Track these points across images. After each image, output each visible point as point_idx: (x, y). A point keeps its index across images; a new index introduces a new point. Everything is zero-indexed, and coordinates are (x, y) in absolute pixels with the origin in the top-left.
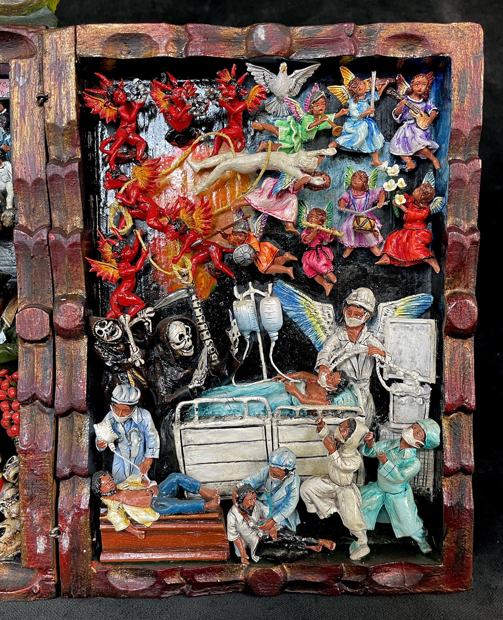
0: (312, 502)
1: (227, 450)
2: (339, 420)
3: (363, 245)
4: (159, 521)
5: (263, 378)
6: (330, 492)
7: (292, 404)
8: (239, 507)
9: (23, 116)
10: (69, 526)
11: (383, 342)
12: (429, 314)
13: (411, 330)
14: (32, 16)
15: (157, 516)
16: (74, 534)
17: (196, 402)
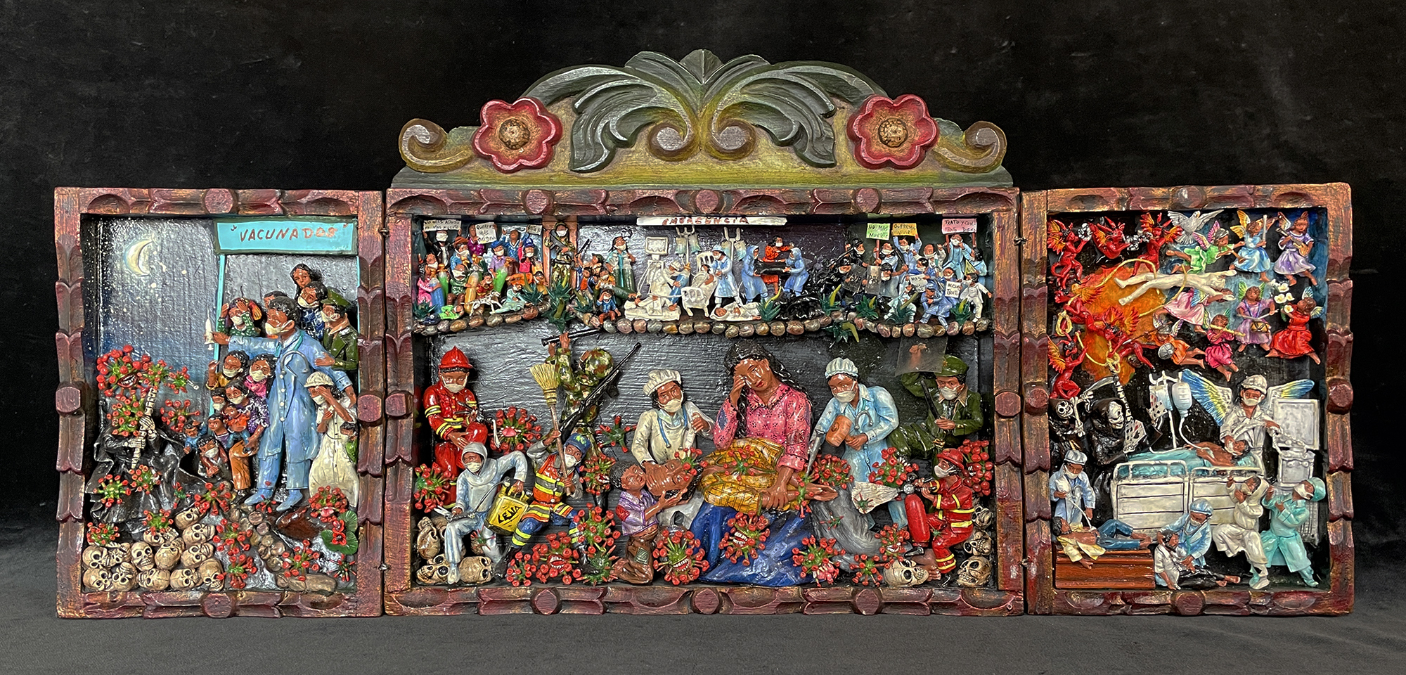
0: (1224, 542)
1: (1151, 502)
2: (1243, 479)
3: (1255, 342)
5: (1173, 448)
6: (1238, 534)
7: (1205, 466)
8: (1166, 546)
9: (1002, 253)
10: (1037, 557)
11: (1272, 418)
12: (1308, 396)
13: (1297, 408)
14: (992, 173)
15: (1103, 551)
16: (1040, 563)
17: (1131, 464)
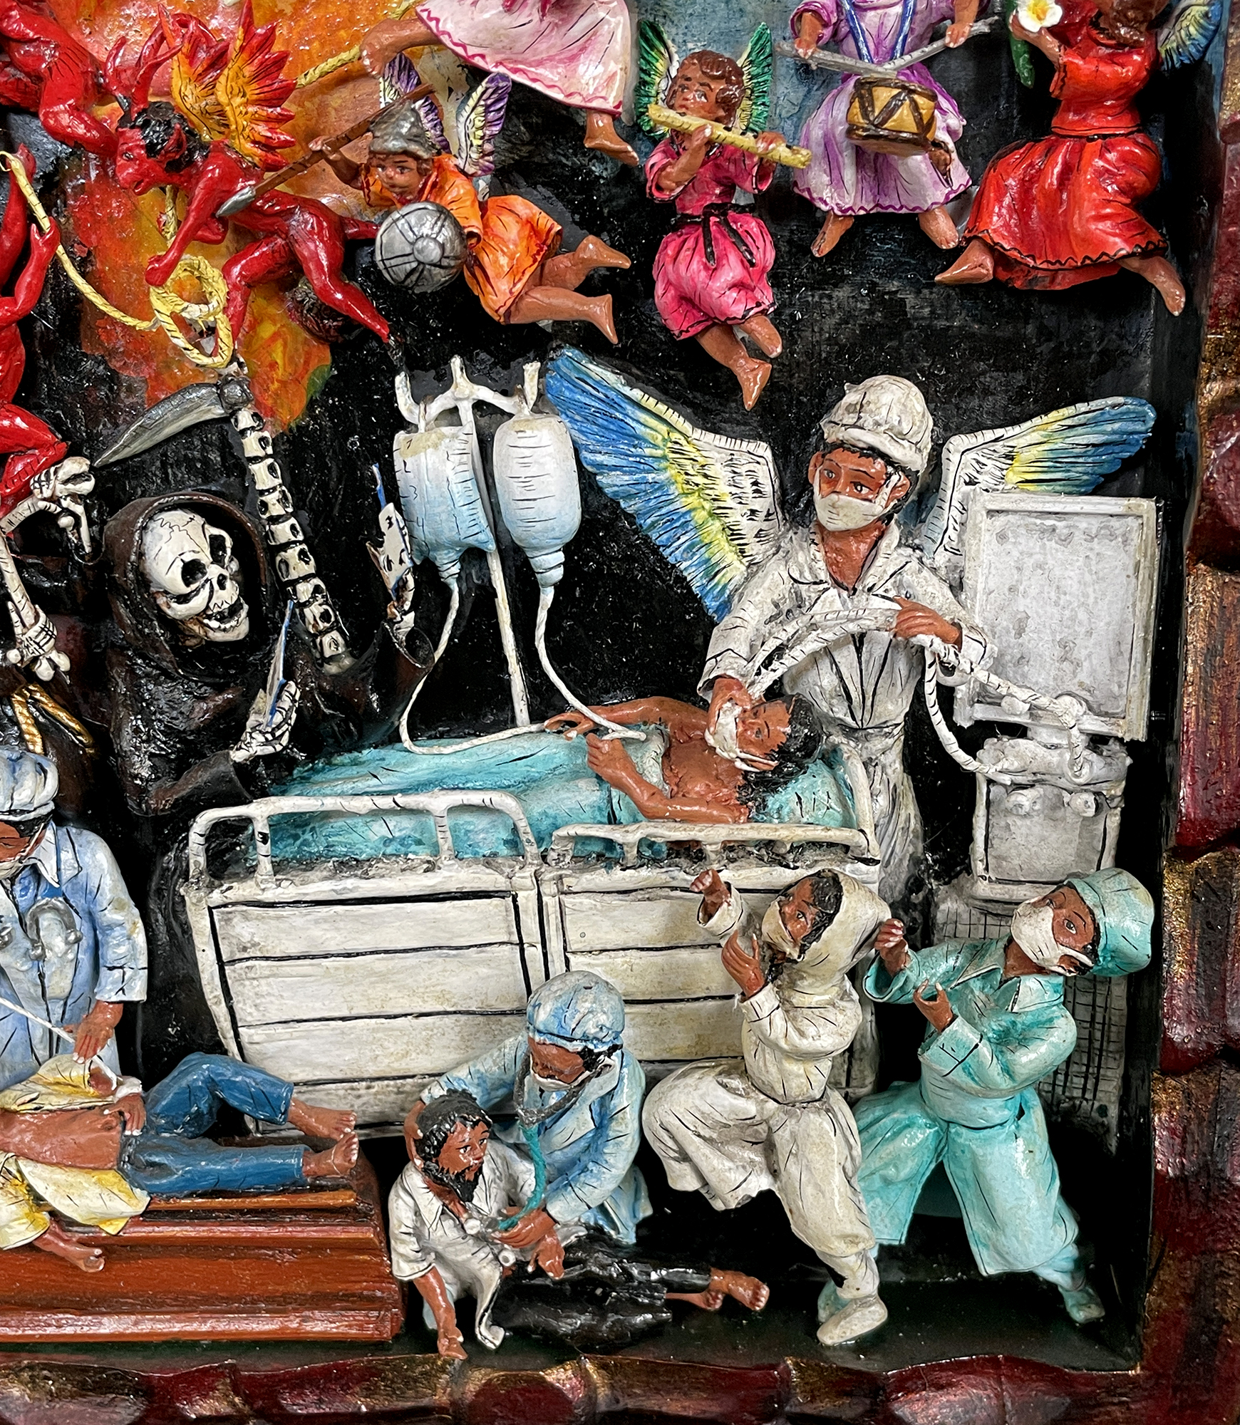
1: (383, 977)
2: (782, 876)
4: (149, 1215)
6: (748, 1123)
7: (612, 820)
8: (426, 1171)
11: (957, 587)
12: (1138, 479)
13: (1066, 540)
15: (141, 1200)
17: (260, 811)
